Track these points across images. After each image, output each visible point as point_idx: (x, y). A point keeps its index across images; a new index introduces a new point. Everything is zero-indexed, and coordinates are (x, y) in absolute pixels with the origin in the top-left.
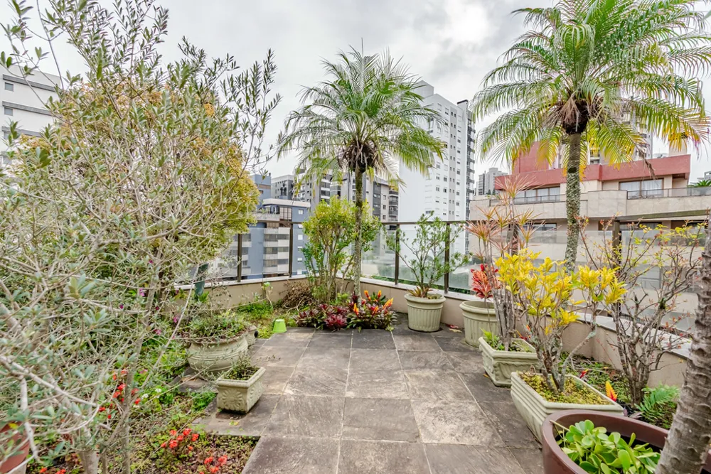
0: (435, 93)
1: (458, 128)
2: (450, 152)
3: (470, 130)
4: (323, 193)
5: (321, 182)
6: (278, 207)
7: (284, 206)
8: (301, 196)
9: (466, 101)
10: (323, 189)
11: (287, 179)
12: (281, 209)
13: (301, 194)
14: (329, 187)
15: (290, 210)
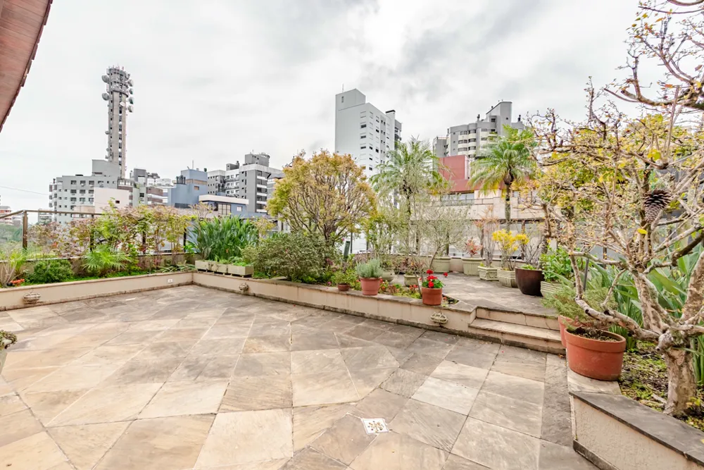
0: (367, 102)
1: (386, 136)
2: (381, 157)
3: (397, 137)
4: (259, 190)
5: (257, 179)
6: (216, 203)
7: (223, 203)
8: (235, 193)
9: (393, 111)
10: (259, 186)
11: (219, 174)
12: (220, 206)
13: (235, 191)
14: (266, 185)
15: (229, 207)
